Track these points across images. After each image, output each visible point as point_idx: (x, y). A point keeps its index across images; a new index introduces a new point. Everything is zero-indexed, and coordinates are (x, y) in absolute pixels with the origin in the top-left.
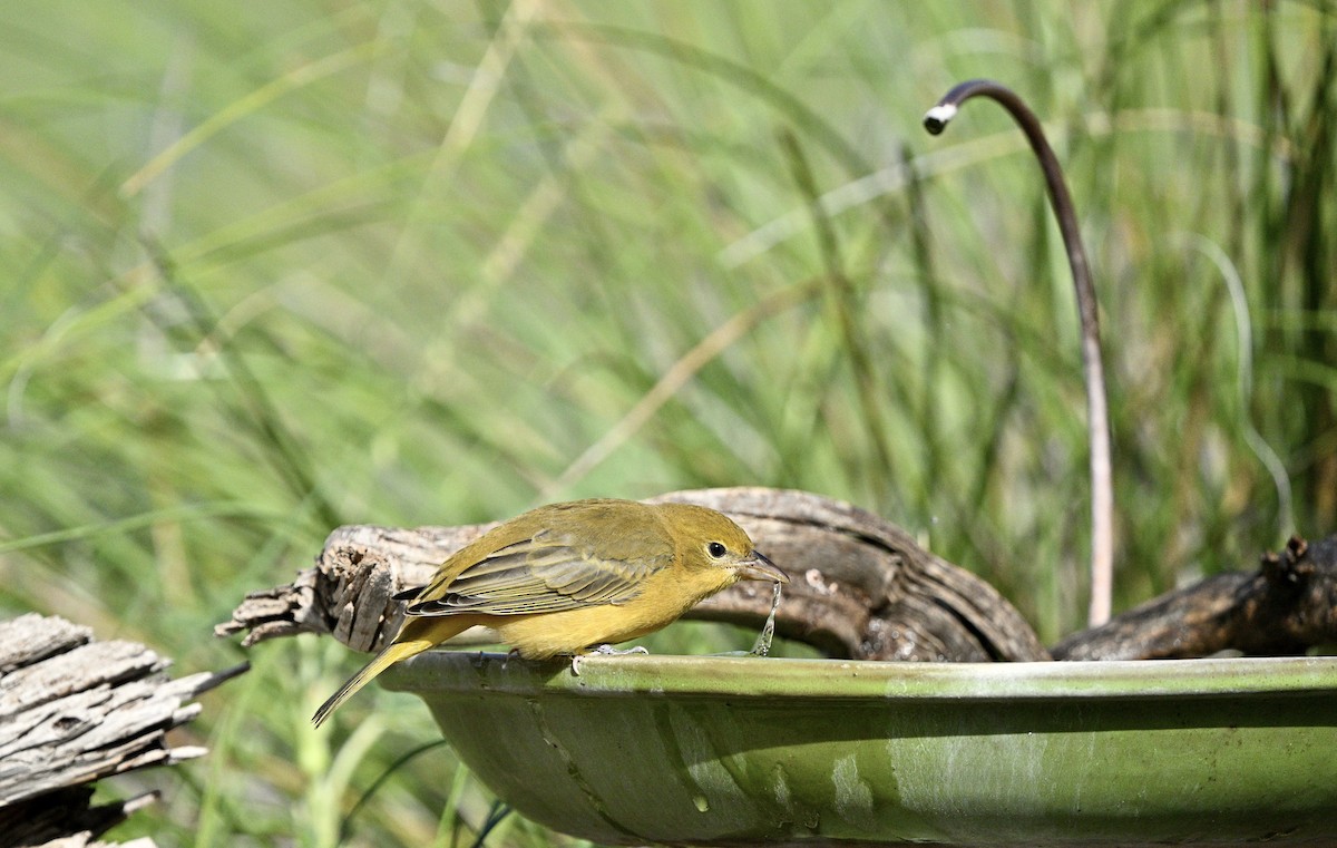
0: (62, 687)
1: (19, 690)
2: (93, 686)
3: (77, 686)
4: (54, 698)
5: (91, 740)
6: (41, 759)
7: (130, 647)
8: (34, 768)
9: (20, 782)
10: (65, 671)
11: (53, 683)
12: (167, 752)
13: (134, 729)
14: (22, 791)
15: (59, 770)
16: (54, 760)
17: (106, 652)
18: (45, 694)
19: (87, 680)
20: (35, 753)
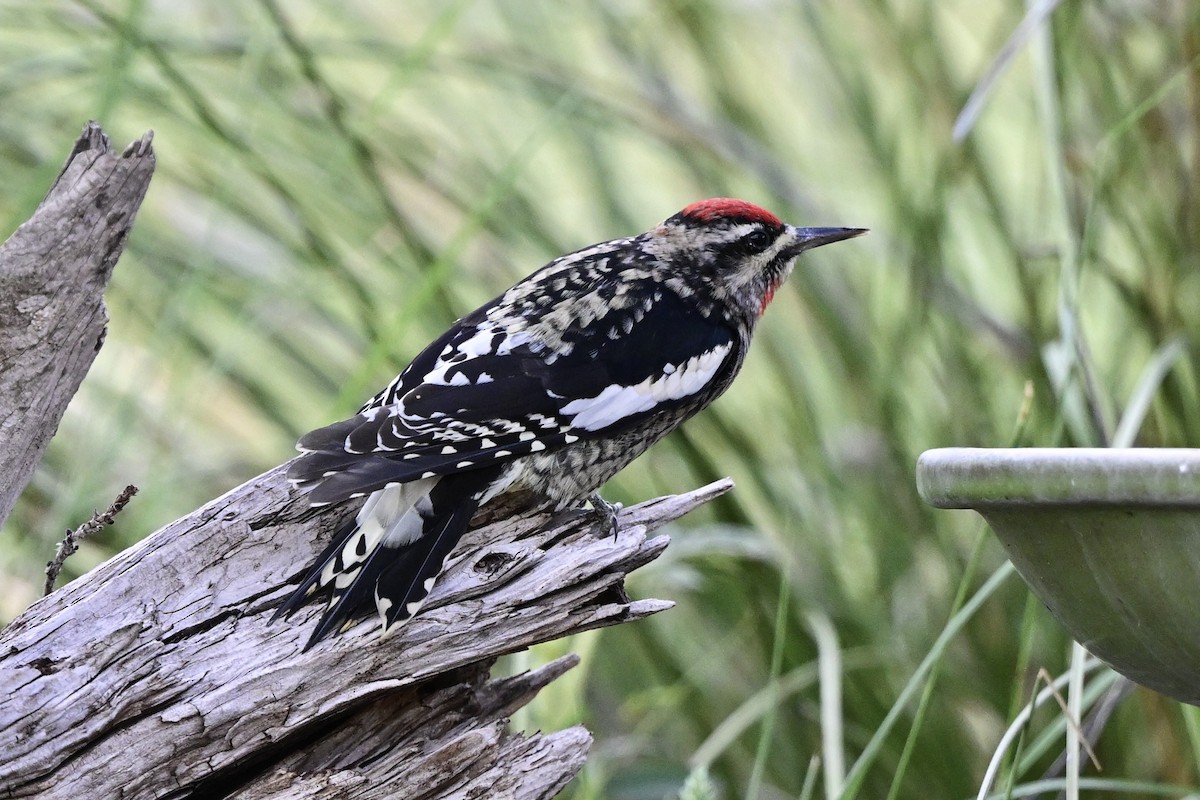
5: (528, 588)
6: (464, 618)
8: (454, 629)
9: (432, 649)
12: (627, 605)
13: (589, 571)
14: (435, 662)
15: (484, 633)
16: (480, 617)
20: (454, 609)
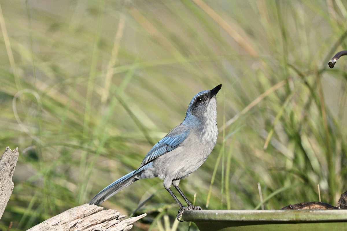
0: (95, 222)
1: (83, 223)
2: (103, 222)
3: (99, 222)
4: (92, 225)
7: (113, 211)
10: (96, 218)
11: (92, 221)
17: (106, 213)
18: (90, 225)
19: (101, 221)
